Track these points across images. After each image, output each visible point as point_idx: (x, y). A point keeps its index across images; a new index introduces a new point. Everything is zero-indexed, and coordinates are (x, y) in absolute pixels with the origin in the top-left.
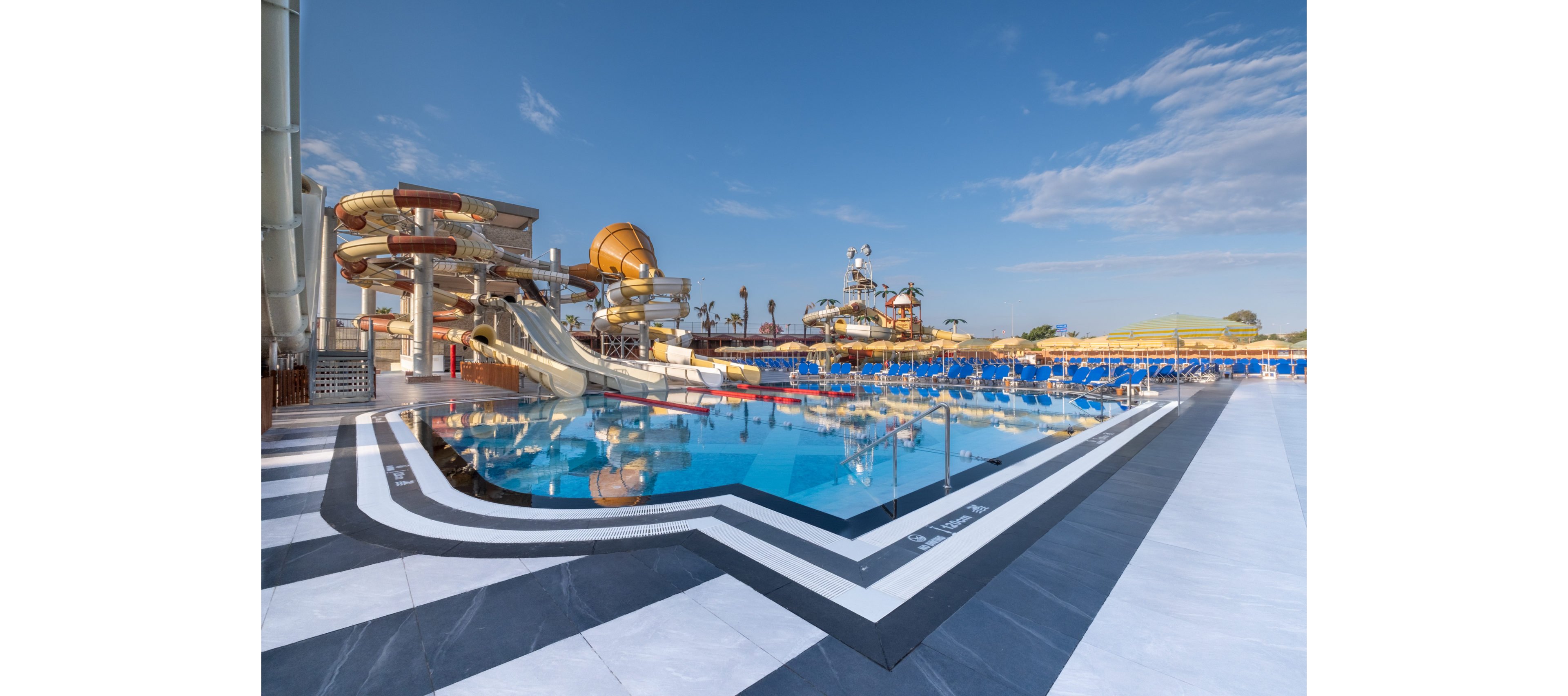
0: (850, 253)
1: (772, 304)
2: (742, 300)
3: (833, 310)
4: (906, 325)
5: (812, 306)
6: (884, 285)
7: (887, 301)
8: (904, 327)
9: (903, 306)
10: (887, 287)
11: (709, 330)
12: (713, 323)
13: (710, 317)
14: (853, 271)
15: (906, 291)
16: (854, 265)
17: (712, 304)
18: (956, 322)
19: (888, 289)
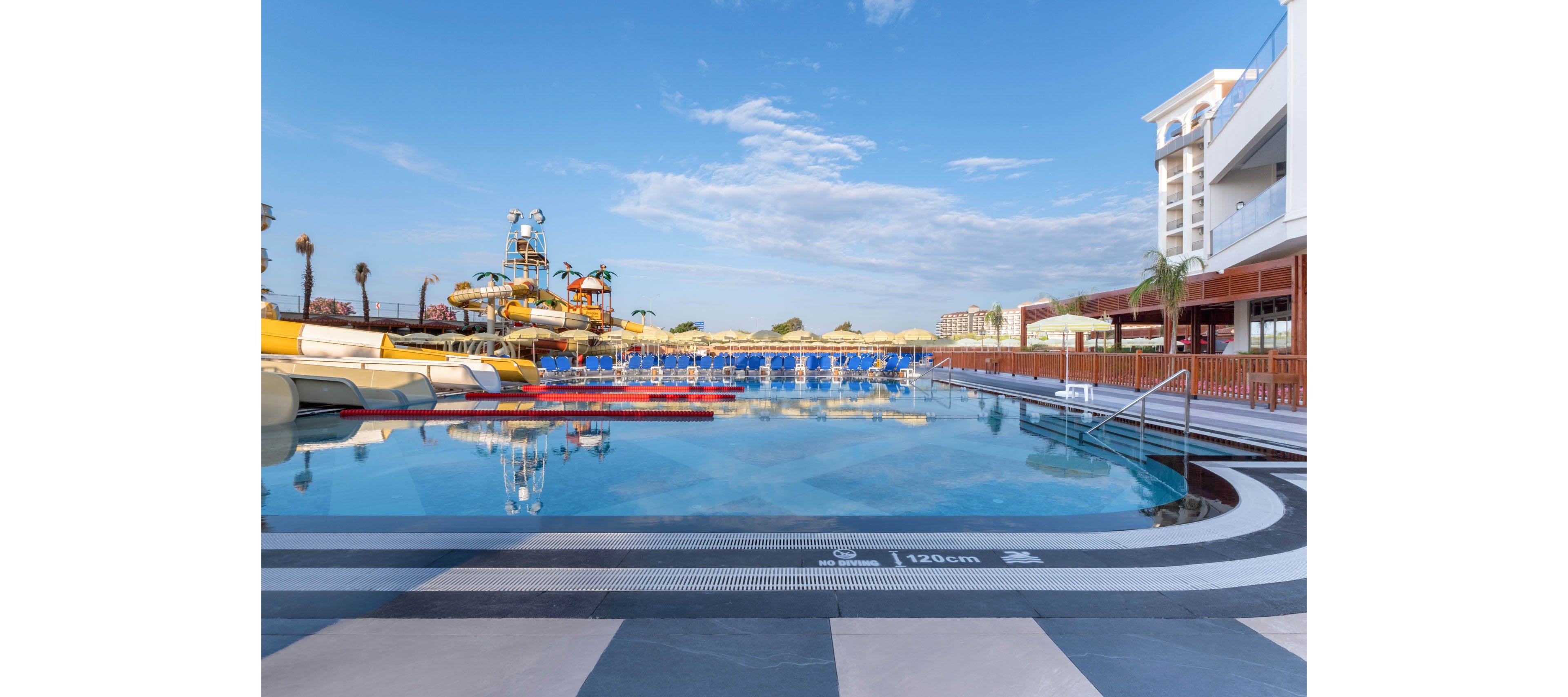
0: (513, 217)
1: (362, 271)
2: (302, 258)
3: (496, 289)
4: (597, 313)
5: (434, 279)
6: (566, 264)
7: (570, 283)
8: (594, 315)
9: (590, 292)
10: (570, 266)
14: (519, 240)
15: (595, 274)
16: (519, 232)
18: (644, 313)
19: (571, 269)
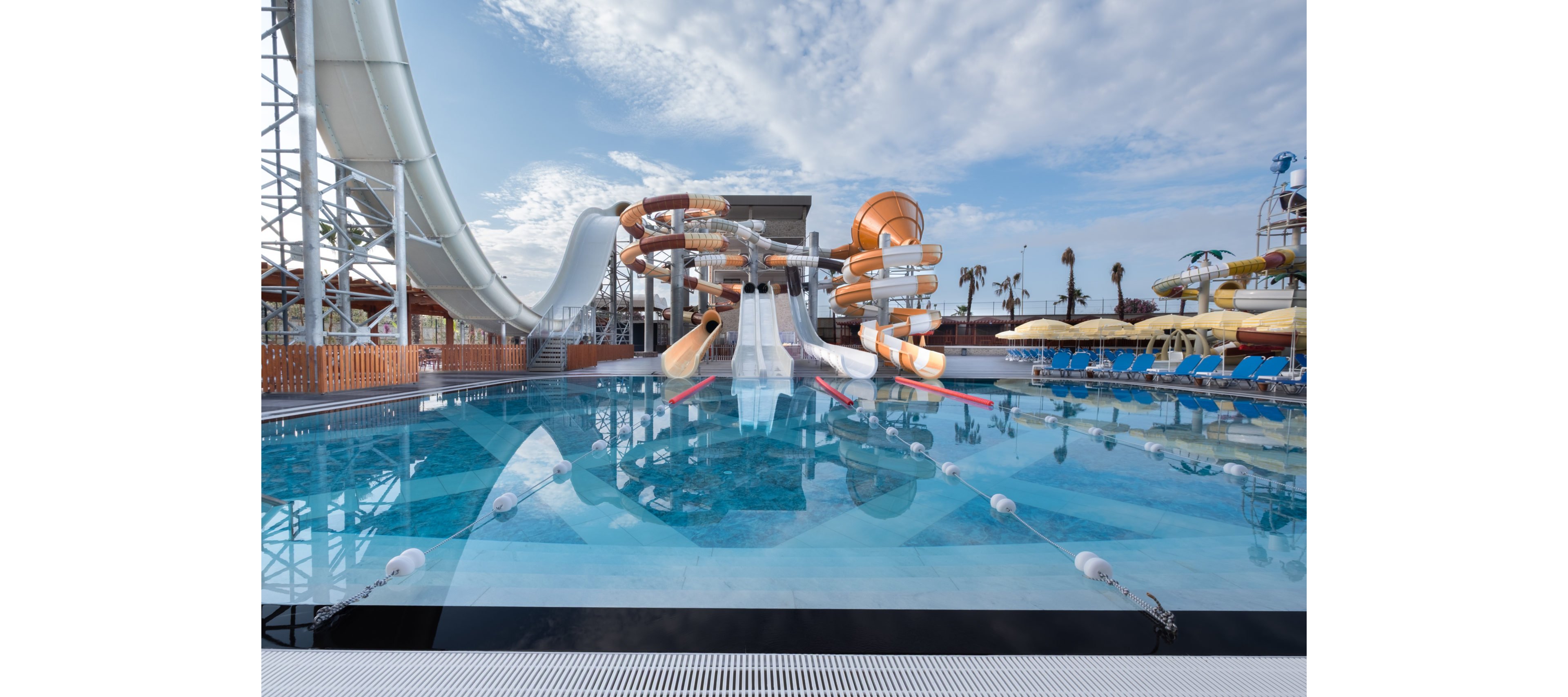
2: (1066, 268)
11: (1012, 311)
12: (1018, 301)
13: (1014, 294)
17: (1017, 277)
